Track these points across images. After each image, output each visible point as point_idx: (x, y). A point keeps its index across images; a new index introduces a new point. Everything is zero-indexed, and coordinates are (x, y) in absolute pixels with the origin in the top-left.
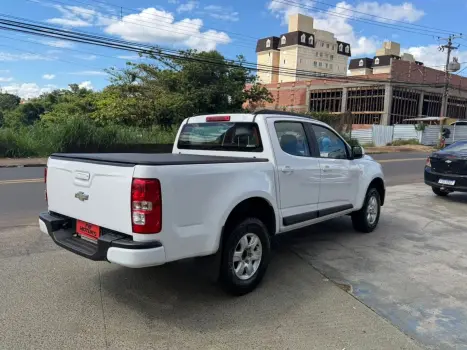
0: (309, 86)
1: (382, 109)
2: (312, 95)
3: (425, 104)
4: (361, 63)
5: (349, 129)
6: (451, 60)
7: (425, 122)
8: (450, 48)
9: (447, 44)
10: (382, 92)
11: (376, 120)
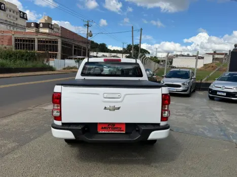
0: (14, 35)
1: (57, 51)
2: (16, 40)
3: (75, 50)
4: (33, 25)
5: (48, 61)
6: (89, 31)
7: (79, 58)
8: (88, 26)
9: (87, 24)
10: (56, 42)
11: (55, 56)
